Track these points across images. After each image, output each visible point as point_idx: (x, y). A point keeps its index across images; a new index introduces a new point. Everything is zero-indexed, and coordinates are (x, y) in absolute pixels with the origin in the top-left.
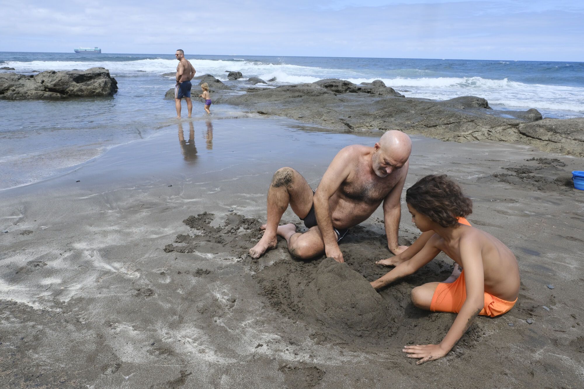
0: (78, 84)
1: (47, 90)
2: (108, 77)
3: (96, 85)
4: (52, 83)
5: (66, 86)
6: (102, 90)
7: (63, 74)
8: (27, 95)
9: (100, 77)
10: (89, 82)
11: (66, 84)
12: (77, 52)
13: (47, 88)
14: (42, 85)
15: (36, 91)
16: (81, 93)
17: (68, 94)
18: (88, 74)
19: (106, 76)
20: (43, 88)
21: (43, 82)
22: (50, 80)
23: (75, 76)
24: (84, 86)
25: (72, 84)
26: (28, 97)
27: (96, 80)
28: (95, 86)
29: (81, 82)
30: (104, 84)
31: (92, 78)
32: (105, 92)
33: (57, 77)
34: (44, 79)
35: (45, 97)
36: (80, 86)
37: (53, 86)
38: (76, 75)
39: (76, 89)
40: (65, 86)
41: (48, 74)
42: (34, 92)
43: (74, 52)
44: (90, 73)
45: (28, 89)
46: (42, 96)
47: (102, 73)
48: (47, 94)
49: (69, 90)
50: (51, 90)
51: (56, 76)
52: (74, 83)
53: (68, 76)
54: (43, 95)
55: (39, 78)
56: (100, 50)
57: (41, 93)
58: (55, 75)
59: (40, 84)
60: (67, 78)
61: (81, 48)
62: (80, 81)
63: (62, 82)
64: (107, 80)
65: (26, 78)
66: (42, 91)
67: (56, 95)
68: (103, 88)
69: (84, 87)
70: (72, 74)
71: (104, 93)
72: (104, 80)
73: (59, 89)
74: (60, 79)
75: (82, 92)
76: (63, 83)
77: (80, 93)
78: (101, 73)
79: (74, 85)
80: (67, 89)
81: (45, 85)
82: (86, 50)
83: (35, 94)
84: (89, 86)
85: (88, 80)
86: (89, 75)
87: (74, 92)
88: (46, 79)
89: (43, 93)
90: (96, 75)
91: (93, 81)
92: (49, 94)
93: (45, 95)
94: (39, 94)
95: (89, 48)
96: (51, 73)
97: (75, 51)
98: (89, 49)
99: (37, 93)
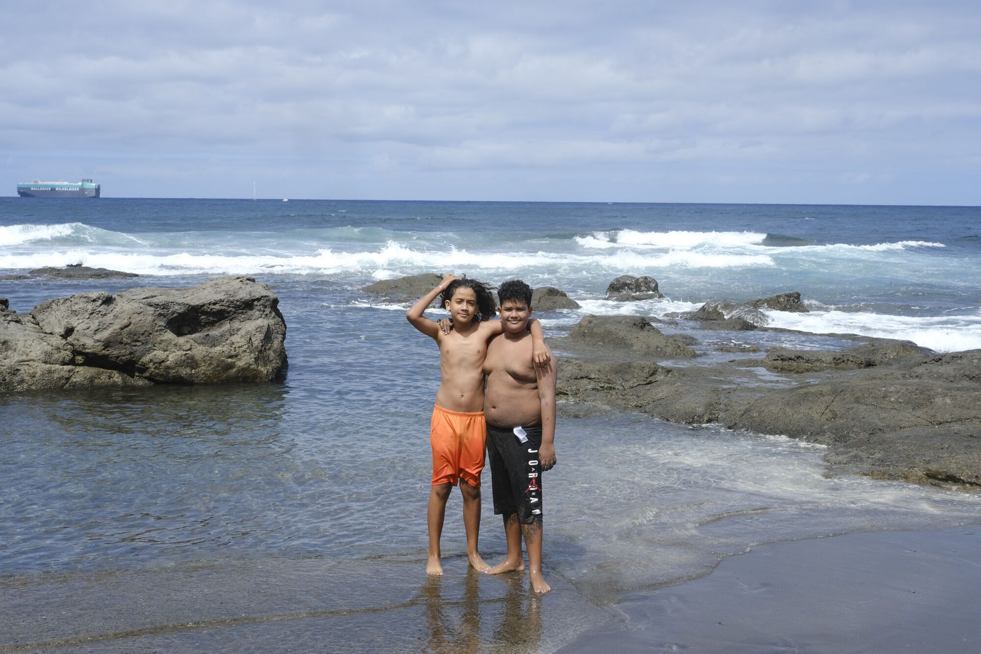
0: (181, 340)
1: (79, 359)
2: (273, 314)
3: (238, 339)
4: (98, 337)
5: (142, 348)
6: (256, 359)
7: (136, 305)
8: (17, 379)
9: (250, 313)
10: (215, 332)
11: (142, 338)
12: (25, 193)
13: (80, 353)
14: (64, 342)
15: (48, 366)
16: (188, 370)
17: (147, 374)
18: (215, 304)
19: (268, 310)
20: (67, 354)
21: (69, 331)
22: (94, 326)
23: (173, 313)
24: (201, 348)
25: (162, 338)
26: (19, 388)
27: (236, 324)
28: (237, 345)
29: (190, 333)
30: (262, 336)
31: (224, 318)
32: (265, 365)
33: (116, 317)
34: (74, 322)
35: (74, 385)
36: (188, 347)
37: (100, 348)
38: (177, 307)
39: (173, 357)
40: (139, 348)
41: (90, 307)
42: (40, 368)
43: (17, 195)
44: (221, 301)
45: (21, 358)
46: (64, 381)
47: (258, 300)
48: (82, 374)
49: (151, 361)
50: (92, 360)
51: (114, 313)
52: (169, 335)
53: (151, 310)
54: (68, 379)
55: (52, 319)
56: (98, 190)
57: (62, 373)
58: (111, 306)
59: (57, 341)
60: (150, 318)
61: (40, 183)
62: (186, 329)
63: (130, 333)
64: (272, 322)
65: (9, 318)
66: (64, 363)
67: (110, 377)
68: (260, 352)
69: (199, 351)
70: (165, 306)
71: (263, 370)
72: (263, 322)
73: (117, 357)
74: (126, 322)
75: (192, 368)
76: (135, 337)
77: (184, 372)
78: (254, 300)
79: (169, 342)
80: (144, 355)
81: (75, 342)
82: (53, 189)
83: (43, 375)
84: (214, 346)
85: (212, 324)
86: (217, 307)
87: (168, 368)
88: (79, 324)
89: (69, 371)
90: (239, 306)
91: (226, 326)
92: (89, 375)
93: (74, 380)
94: (56, 376)
95: (66, 183)
96: (100, 301)
97: (19, 193)
98: (64, 186)
99: (50, 372)
